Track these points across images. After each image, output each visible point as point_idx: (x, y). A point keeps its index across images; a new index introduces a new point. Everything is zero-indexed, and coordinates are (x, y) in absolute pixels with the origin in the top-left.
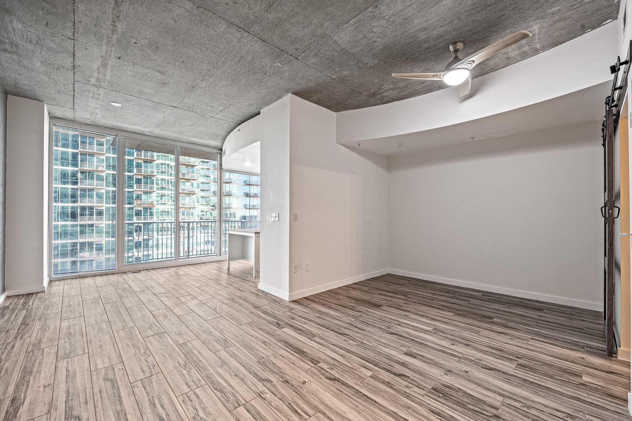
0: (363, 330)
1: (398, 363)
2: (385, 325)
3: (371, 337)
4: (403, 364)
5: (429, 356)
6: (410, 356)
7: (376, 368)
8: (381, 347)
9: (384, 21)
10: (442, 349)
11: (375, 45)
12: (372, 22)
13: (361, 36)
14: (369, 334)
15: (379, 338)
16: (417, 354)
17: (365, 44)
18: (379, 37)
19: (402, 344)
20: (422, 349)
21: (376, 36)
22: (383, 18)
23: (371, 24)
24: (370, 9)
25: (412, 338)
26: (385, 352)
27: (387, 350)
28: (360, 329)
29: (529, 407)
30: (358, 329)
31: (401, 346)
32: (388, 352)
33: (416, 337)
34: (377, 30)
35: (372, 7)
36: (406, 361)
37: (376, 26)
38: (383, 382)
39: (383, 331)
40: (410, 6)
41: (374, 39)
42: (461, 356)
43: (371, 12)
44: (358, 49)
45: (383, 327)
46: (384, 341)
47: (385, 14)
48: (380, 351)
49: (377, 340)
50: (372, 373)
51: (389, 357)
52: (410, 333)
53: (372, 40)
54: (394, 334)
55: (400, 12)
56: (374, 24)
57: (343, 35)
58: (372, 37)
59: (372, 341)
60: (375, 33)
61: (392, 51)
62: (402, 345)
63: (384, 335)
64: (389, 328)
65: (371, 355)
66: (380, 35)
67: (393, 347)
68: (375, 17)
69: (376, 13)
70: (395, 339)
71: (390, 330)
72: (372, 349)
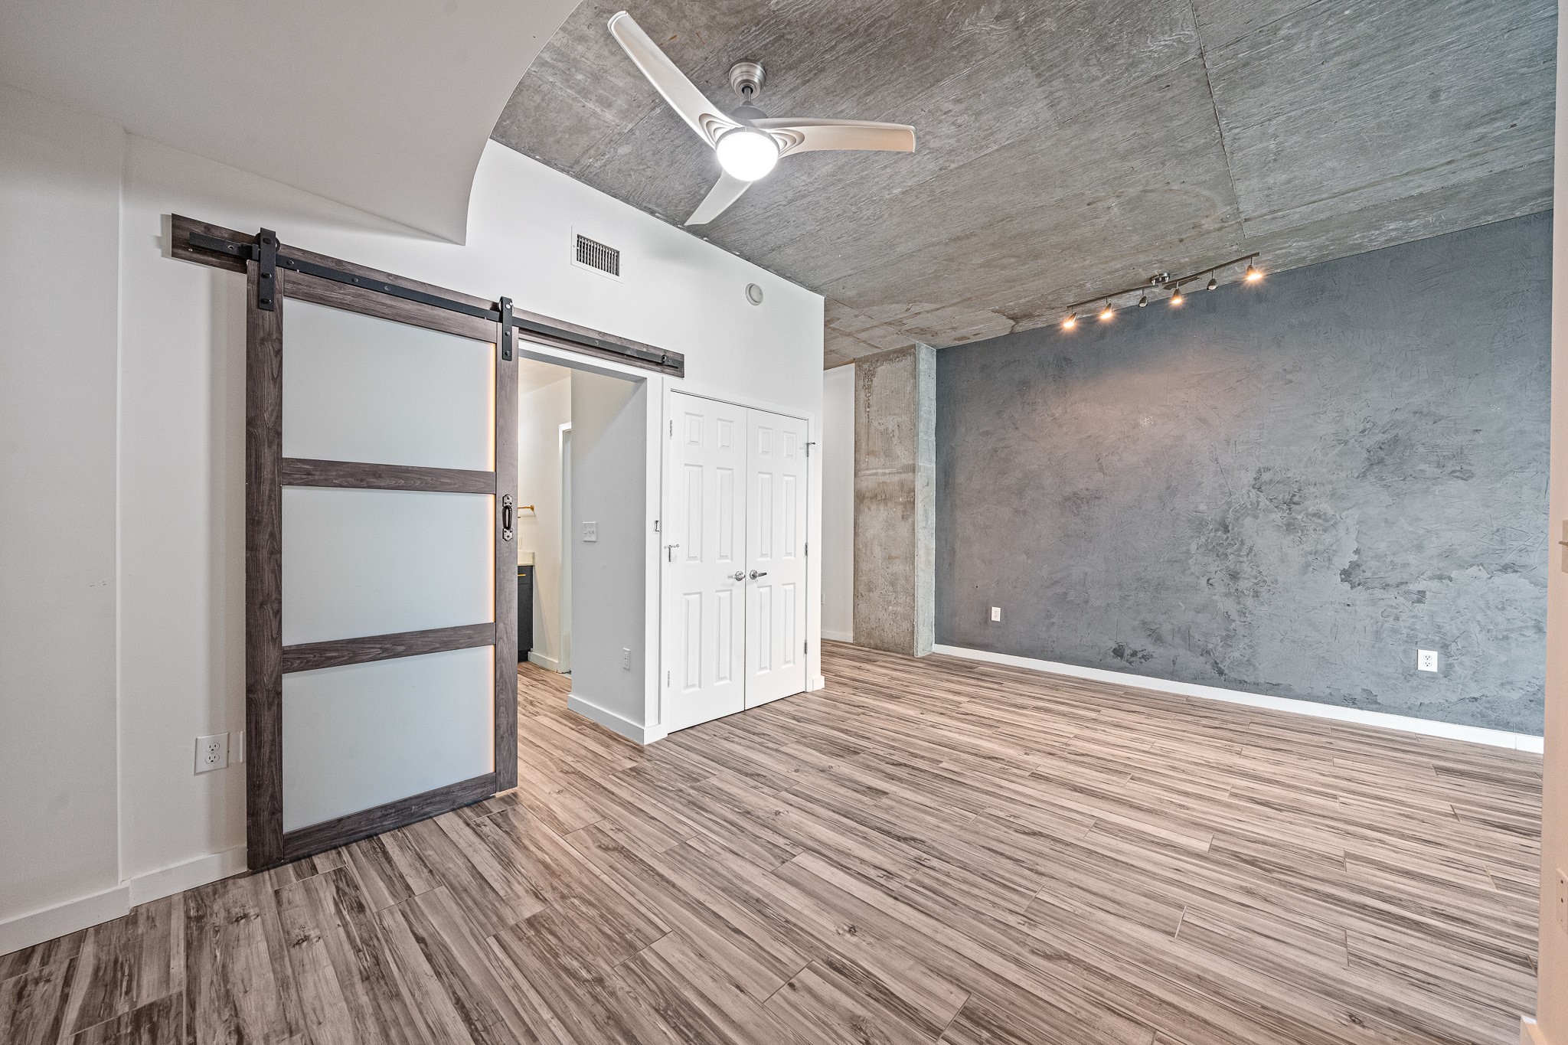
0: (989, 849)
1: (900, 780)
2: (932, 873)
3: (961, 828)
4: (891, 777)
5: (842, 791)
6: (876, 790)
7: (935, 771)
8: (932, 805)
9: (932, 147)
10: (809, 804)
11: (958, 92)
12: (955, 145)
13: (985, 118)
14: (967, 836)
15: (941, 825)
16: (863, 793)
17: (983, 97)
18: (945, 113)
19: (888, 813)
20: (851, 802)
21: (953, 116)
22: (932, 151)
23: (958, 141)
24: (953, 166)
25: (863, 828)
26: (924, 796)
27: (920, 799)
28: (1001, 854)
29: (760, 744)
30: (1007, 853)
31: (892, 808)
32: (918, 796)
33: (851, 830)
34: (946, 129)
35: (949, 168)
36: (887, 782)
37: (948, 136)
38: (922, 757)
39: (933, 848)
40: (885, 167)
41: (958, 107)
42: (784, 794)
43: (953, 161)
44: (1006, 80)
45: (935, 863)
46: (928, 818)
47: (929, 156)
48: (934, 797)
49: (944, 820)
50: (941, 765)
51: (917, 787)
52: (861, 843)
53: (963, 106)
54: (905, 840)
55: (901, 159)
56: (952, 141)
57: (1024, 120)
58: (962, 114)
59: (956, 818)
60: (953, 123)
61: (914, 70)
62: (888, 809)
63: (932, 835)
64: (918, 861)
65: (947, 789)
66: (944, 117)
67: (907, 805)
68: (947, 153)
69: (945, 158)
70: (903, 824)
71: (915, 853)
72: (950, 800)
